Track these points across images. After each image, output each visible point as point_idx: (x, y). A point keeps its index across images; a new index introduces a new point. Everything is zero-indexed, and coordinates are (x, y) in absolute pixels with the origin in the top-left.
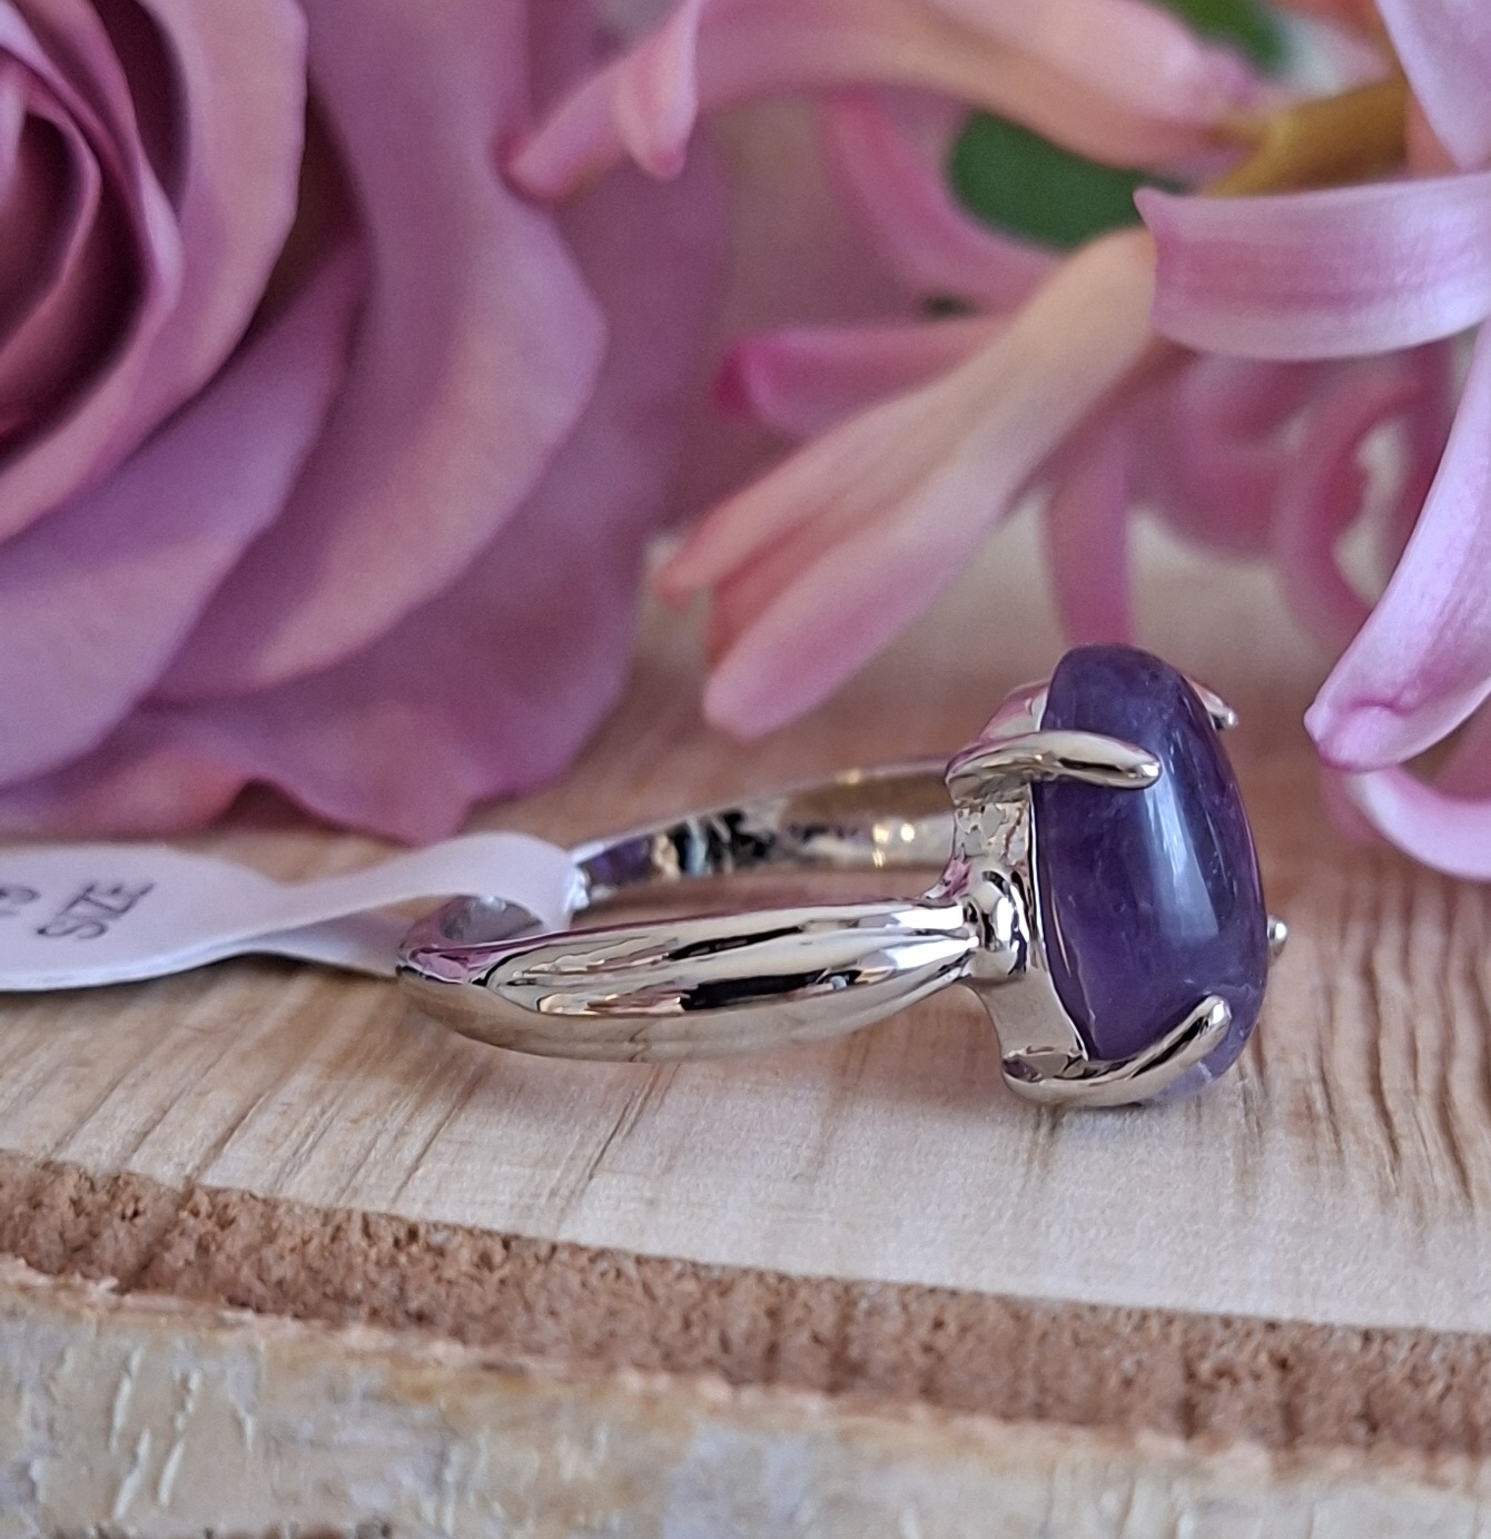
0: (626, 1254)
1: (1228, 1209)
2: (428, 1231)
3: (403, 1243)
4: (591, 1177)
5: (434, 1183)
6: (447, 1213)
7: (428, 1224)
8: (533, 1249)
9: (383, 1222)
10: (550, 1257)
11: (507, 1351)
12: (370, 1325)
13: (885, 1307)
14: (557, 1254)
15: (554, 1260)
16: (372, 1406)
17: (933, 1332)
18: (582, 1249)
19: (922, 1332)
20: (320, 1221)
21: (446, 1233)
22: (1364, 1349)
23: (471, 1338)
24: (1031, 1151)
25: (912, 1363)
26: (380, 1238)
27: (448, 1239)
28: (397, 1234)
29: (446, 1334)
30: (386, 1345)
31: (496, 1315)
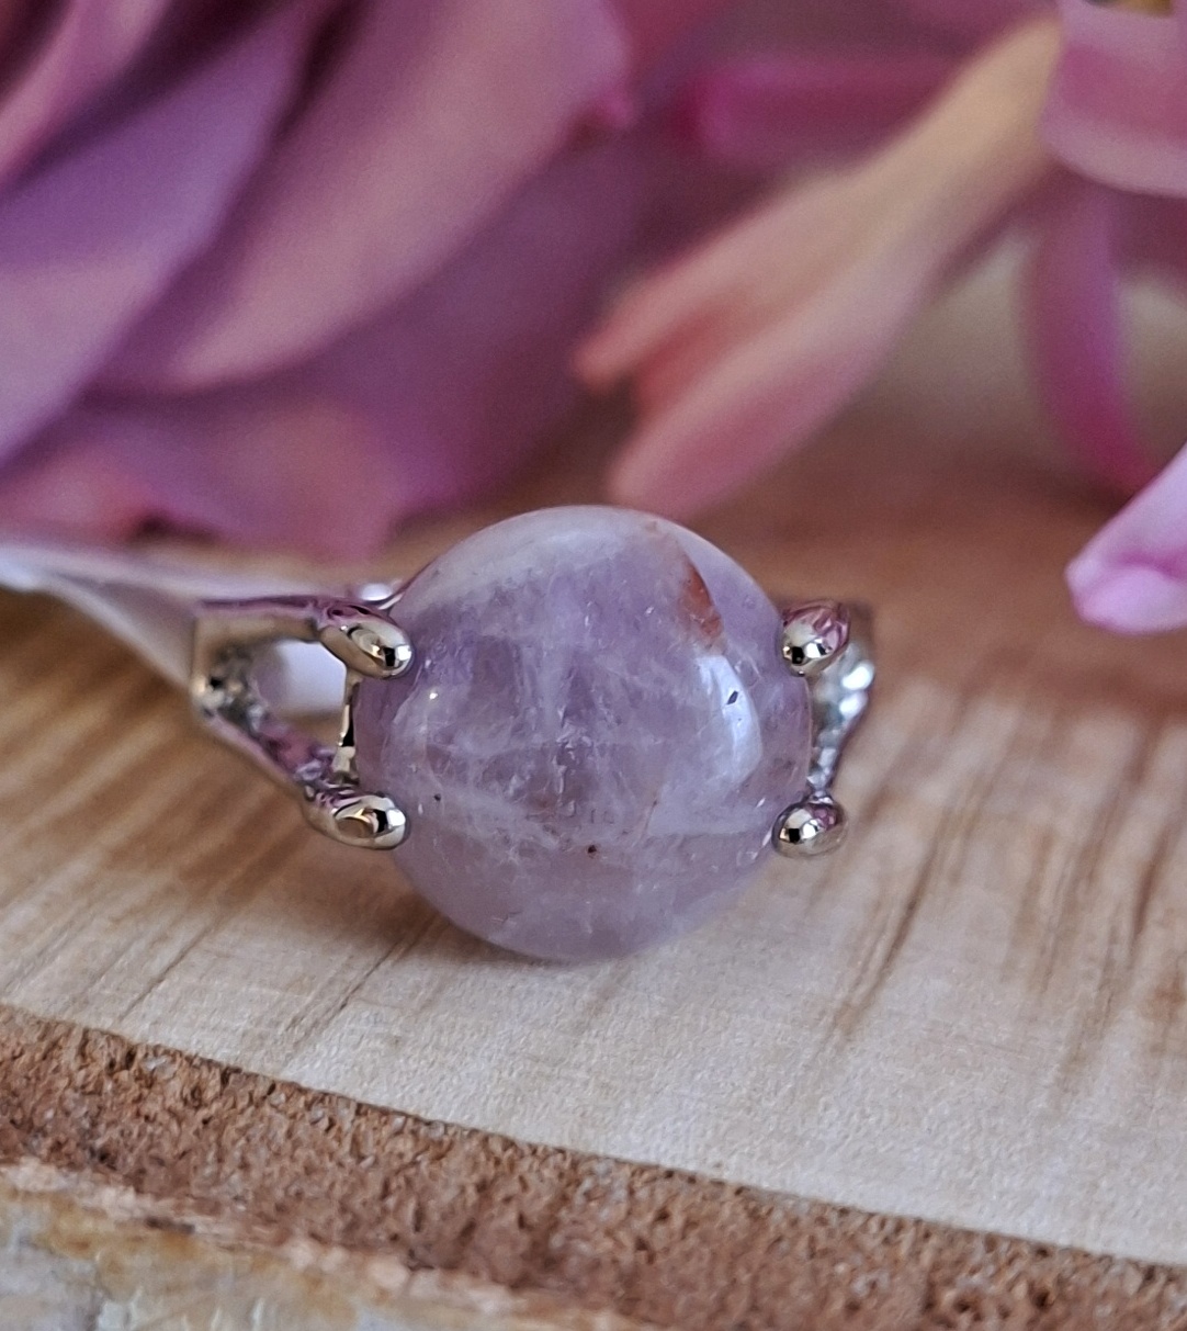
0: (347, 1100)
1: (1040, 1103)
2: (146, 1055)
3: (117, 1067)
4: (343, 1006)
5: (171, 1000)
6: (173, 1038)
7: (147, 1048)
8: (250, 1087)
9: (102, 1042)
10: (264, 1098)
11: (179, 1208)
12: (46, 1161)
13: (608, 1190)
14: (273, 1095)
15: (266, 1101)
16: (28, 1253)
17: (652, 1226)
18: (302, 1091)
19: (641, 1224)
20: (39, 1034)
21: (164, 1060)
22: (1142, 1289)
23: (146, 1186)
24: (839, 1014)
25: (615, 1262)
26: (93, 1060)
27: (163, 1068)
28: (113, 1056)
29: (120, 1178)
30: (53, 1187)
31: (182, 1162)
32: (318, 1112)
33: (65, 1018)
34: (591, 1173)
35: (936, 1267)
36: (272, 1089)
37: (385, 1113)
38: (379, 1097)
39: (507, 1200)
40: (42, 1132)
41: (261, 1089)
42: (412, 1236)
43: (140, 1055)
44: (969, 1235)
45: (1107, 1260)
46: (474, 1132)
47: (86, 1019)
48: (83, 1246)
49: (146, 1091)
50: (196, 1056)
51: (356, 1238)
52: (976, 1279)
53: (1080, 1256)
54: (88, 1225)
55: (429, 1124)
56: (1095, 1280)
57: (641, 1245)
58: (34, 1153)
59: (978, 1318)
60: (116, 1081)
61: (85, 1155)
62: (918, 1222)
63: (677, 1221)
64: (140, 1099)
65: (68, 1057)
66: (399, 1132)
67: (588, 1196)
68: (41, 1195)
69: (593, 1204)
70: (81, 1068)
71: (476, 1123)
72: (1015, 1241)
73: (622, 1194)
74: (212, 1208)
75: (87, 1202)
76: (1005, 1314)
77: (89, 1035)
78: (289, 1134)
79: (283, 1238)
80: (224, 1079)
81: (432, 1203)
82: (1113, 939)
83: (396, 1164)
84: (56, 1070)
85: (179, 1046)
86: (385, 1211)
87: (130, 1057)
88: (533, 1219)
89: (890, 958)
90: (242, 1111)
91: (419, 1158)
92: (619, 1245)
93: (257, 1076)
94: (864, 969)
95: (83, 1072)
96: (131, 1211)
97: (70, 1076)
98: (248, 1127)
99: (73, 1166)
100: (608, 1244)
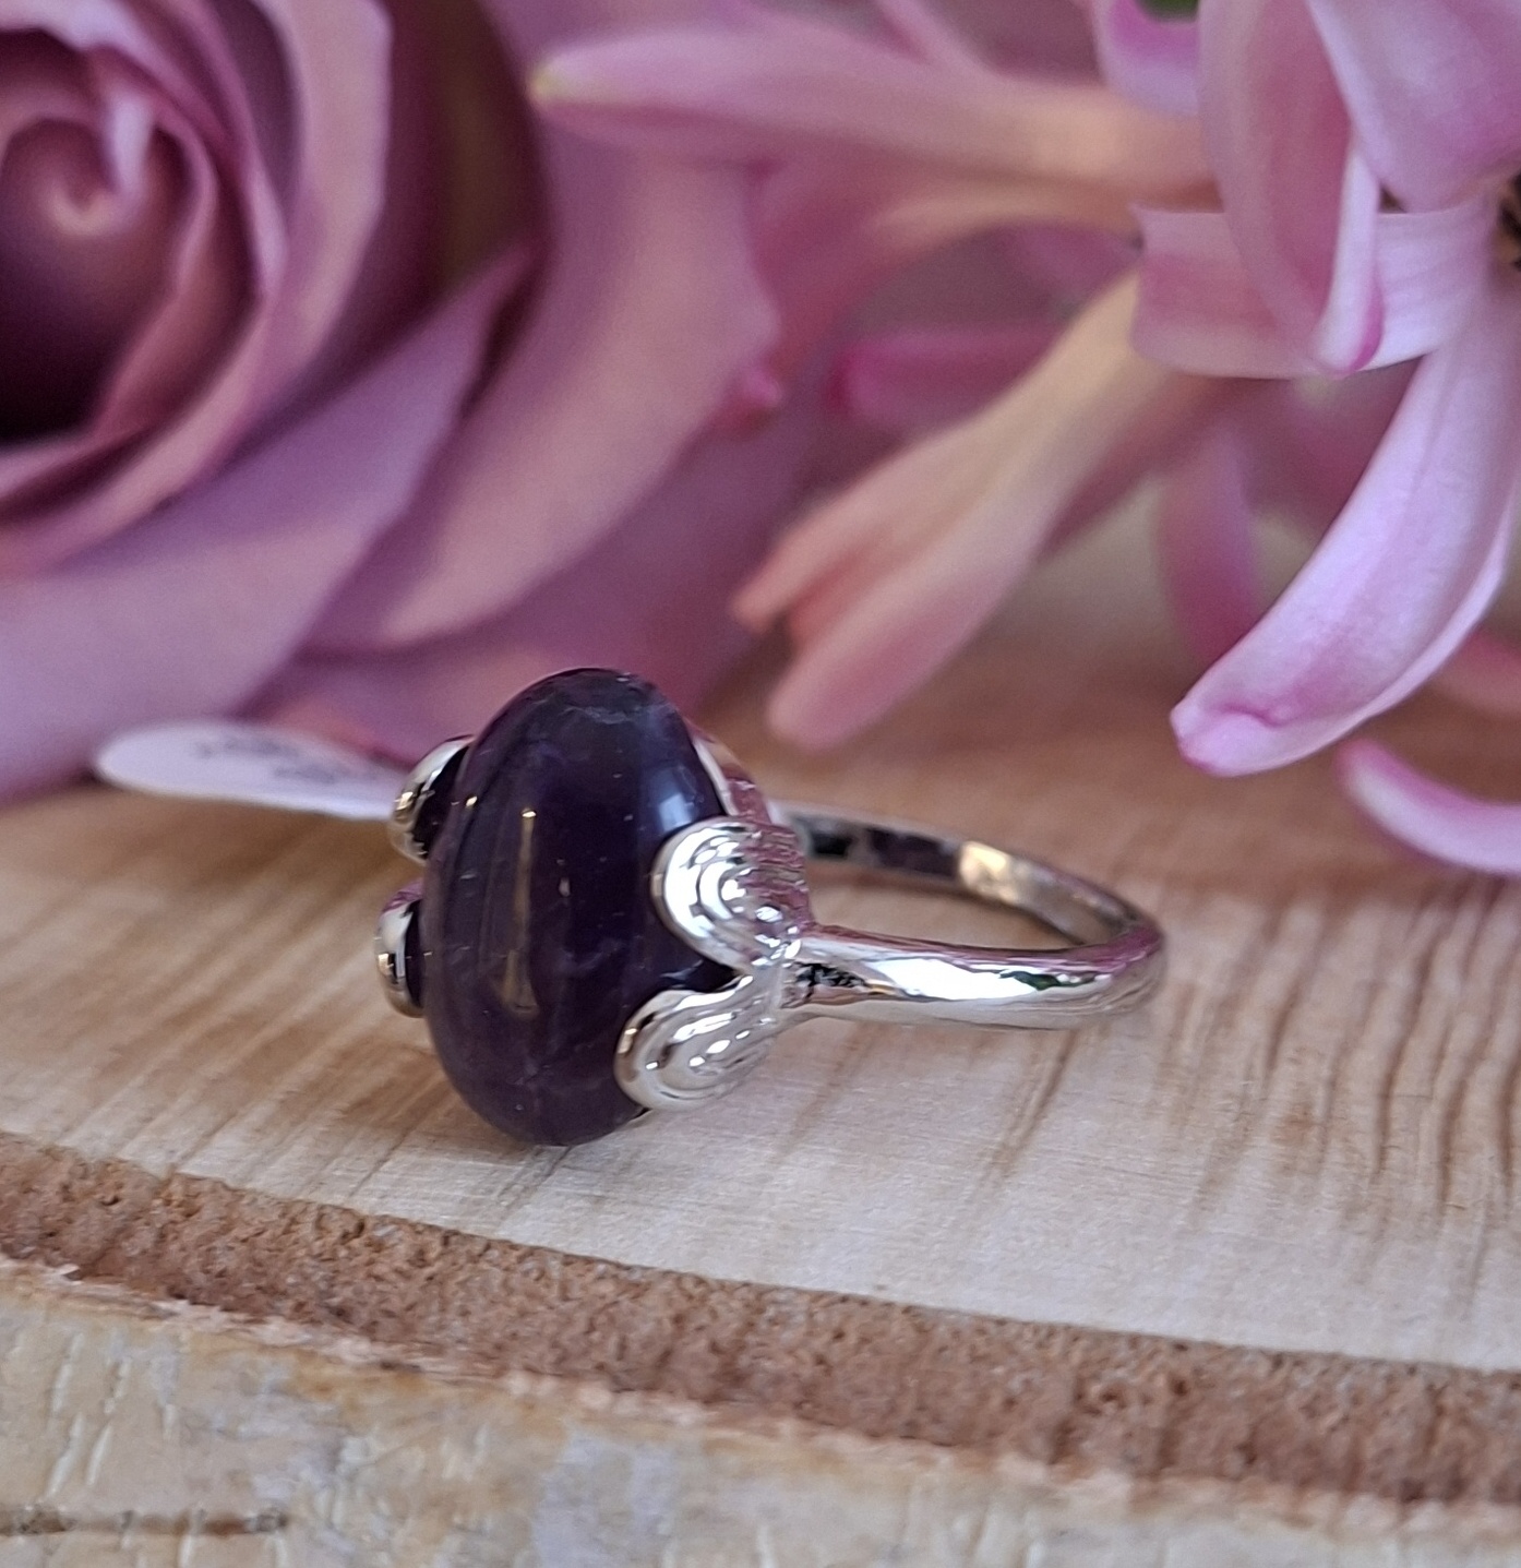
0: (556, 1253)
2: (374, 1225)
3: (349, 1236)
4: (549, 1175)
5: (396, 1176)
6: (398, 1208)
7: (376, 1218)
8: (468, 1247)
9: (335, 1216)
10: (480, 1255)
11: (407, 1351)
12: (290, 1319)
13: (789, 1315)
14: (489, 1252)
15: (481, 1259)
16: (279, 1399)
17: (829, 1344)
18: (514, 1247)
19: (818, 1344)
20: (279, 1212)
21: (391, 1228)
22: (1271, 1374)
23: (379, 1335)
24: (997, 1154)
25: (796, 1375)
26: (329, 1232)
27: (388, 1235)
28: (346, 1228)
29: (357, 1331)
30: (296, 1341)
31: (410, 1313)
32: (529, 1264)
33: (301, 1197)
34: (775, 1302)
35: (1084, 1364)
36: (488, 1247)
37: (589, 1261)
38: (582, 1248)
39: (700, 1329)
40: (285, 1294)
41: (478, 1249)
42: (617, 1365)
43: (369, 1224)
44: (1114, 1336)
45: (1238, 1351)
46: (666, 1274)
47: (321, 1197)
48: (324, 1389)
49: (375, 1255)
50: (418, 1223)
51: (566, 1369)
52: (1120, 1373)
53: (1215, 1349)
54: (328, 1372)
55: (628, 1268)
56: (1229, 1367)
57: (820, 1360)
58: (278, 1313)
59: (1122, 1406)
60: (349, 1248)
61: (323, 1312)
62: (1068, 1328)
63: (852, 1339)
64: (371, 1262)
65: (306, 1230)
66: (601, 1278)
67: (773, 1322)
68: (288, 1347)
69: (776, 1328)
70: (318, 1239)
71: (669, 1266)
72: (1155, 1339)
73: (801, 1318)
74: (436, 1350)
75: (326, 1351)
76: (1147, 1401)
77: (325, 1211)
78: (505, 1284)
79: (501, 1372)
80: (446, 1241)
81: (632, 1336)
82: (1248, 1076)
83: (599, 1304)
84: (296, 1243)
85: (403, 1215)
86: (591, 1344)
87: (361, 1228)
88: (724, 1345)
89: (1044, 1103)
90: (461, 1268)
91: (620, 1298)
92: (800, 1362)
93: (472, 1236)
94: (1021, 1116)
95: (319, 1243)
96: (365, 1357)
97: (308, 1245)
98: (466, 1281)
99: (314, 1322)
100: (789, 1361)
